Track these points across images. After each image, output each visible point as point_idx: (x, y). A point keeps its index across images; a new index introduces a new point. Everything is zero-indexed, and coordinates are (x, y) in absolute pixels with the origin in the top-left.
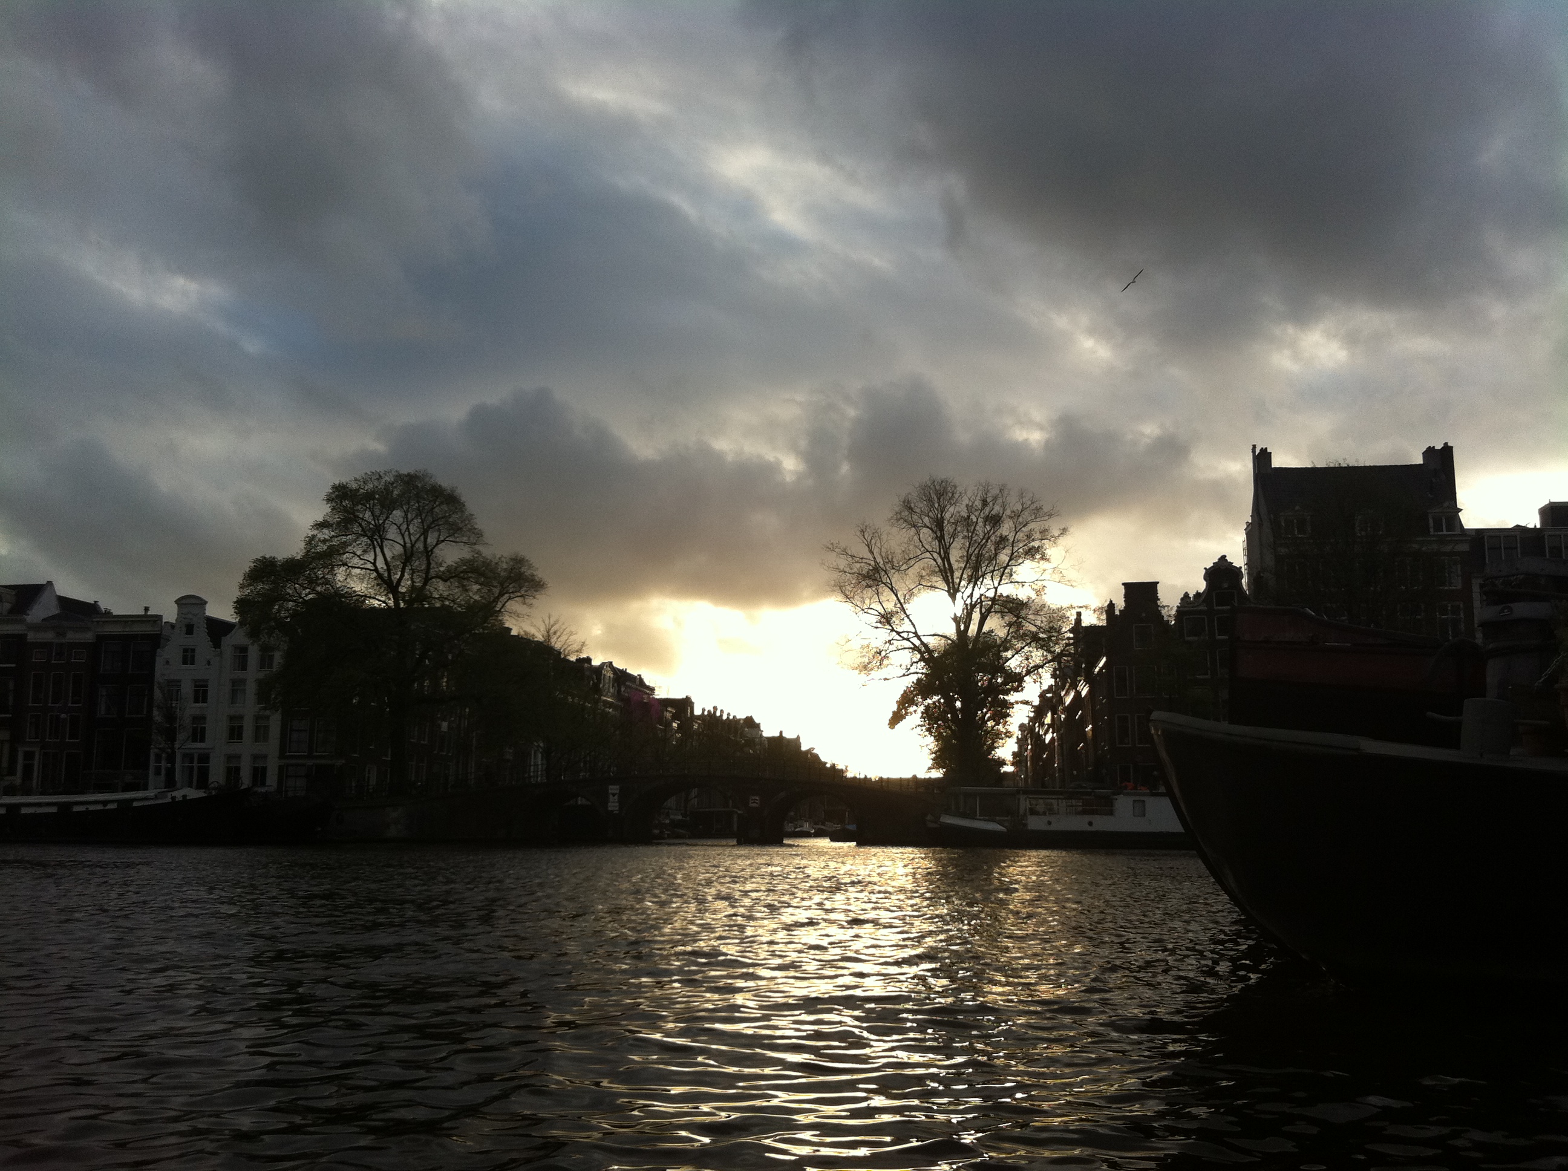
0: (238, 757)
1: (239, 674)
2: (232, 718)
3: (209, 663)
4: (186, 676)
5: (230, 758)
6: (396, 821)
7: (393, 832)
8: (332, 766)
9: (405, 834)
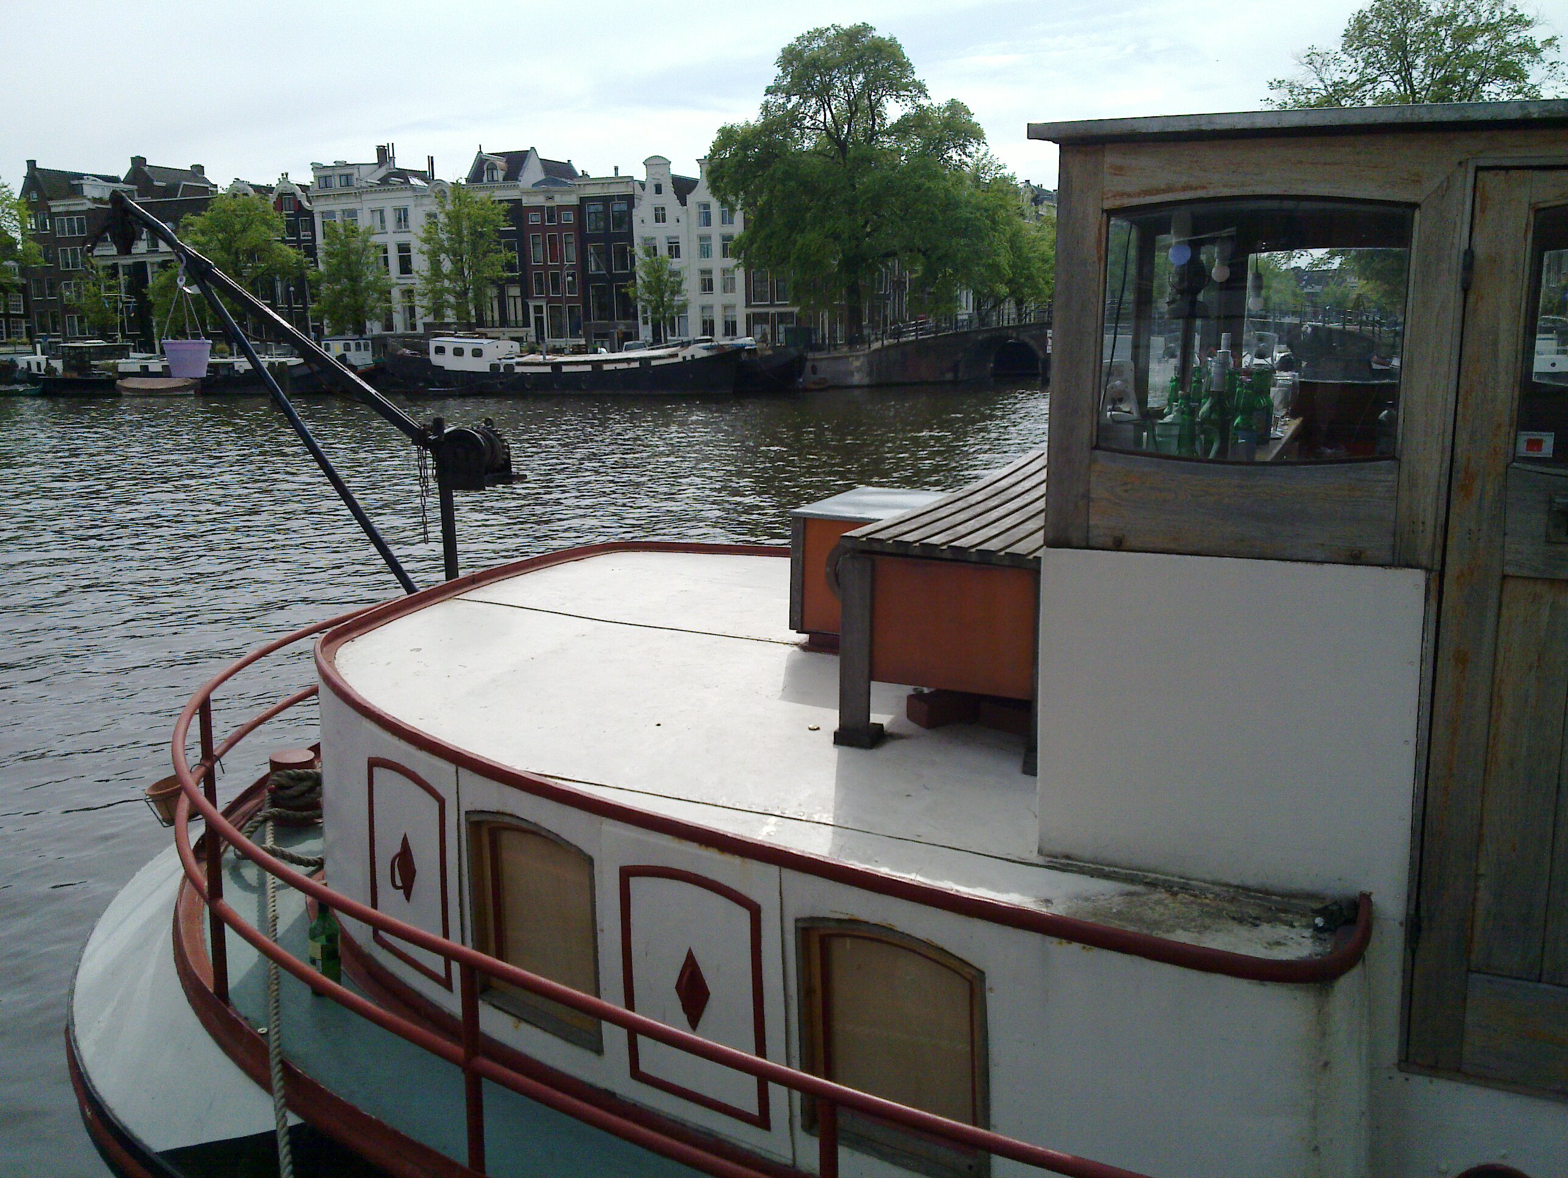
0: (711, 307)
1: (705, 230)
2: (703, 272)
3: (678, 221)
4: (660, 234)
5: (703, 308)
6: (859, 369)
7: (856, 379)
8: (792, 313)
9: (866, 381)
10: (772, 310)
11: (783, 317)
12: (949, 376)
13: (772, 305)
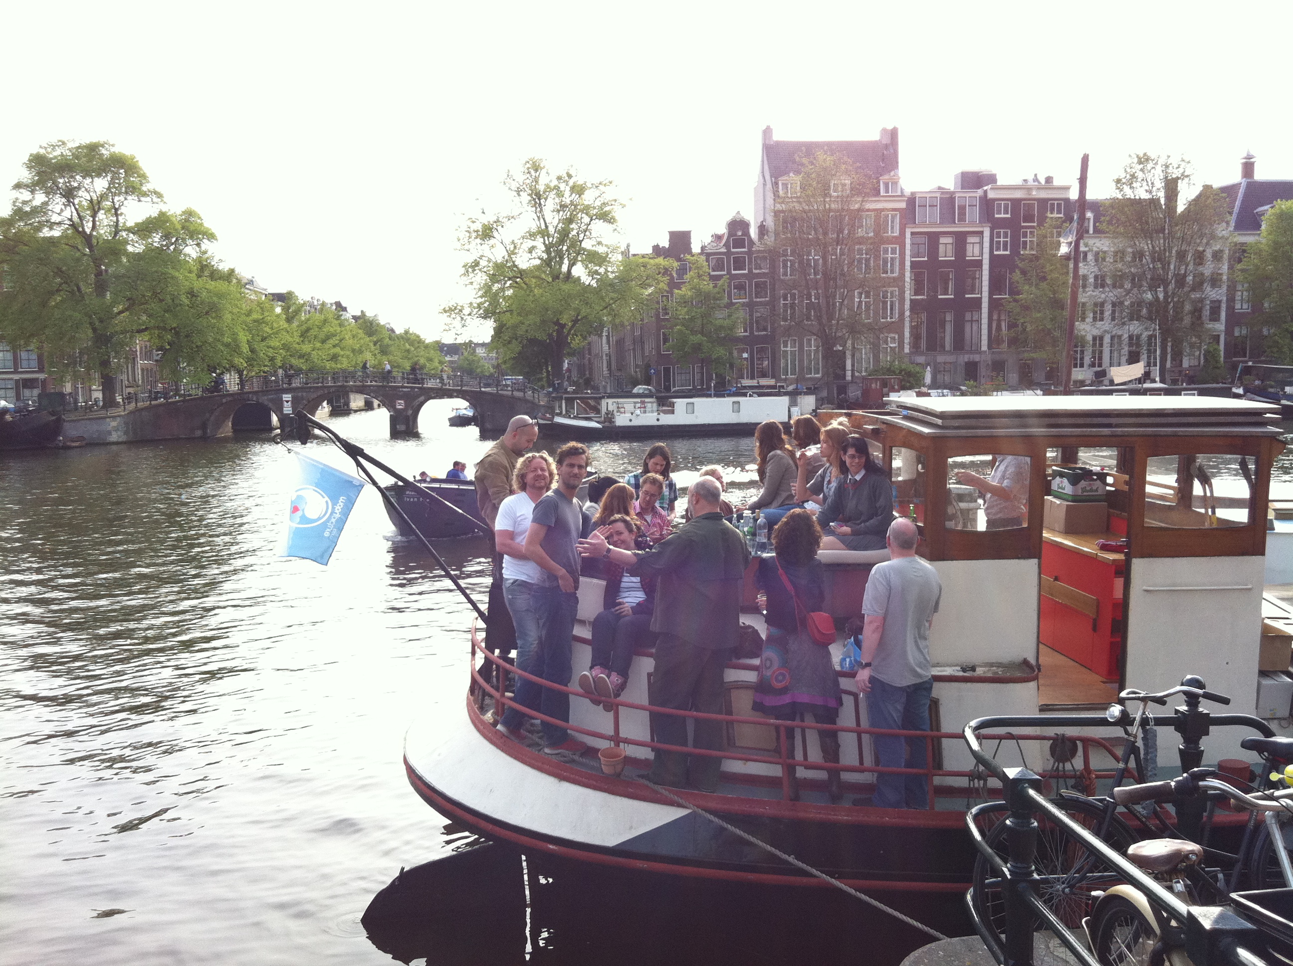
6: (116, 429)
7: (114, 437)
8: (37, 379)
9: (124, 438)
10: (16, 377)
11: (29, 384)
12: (198, 433)
13: (16, 372)
